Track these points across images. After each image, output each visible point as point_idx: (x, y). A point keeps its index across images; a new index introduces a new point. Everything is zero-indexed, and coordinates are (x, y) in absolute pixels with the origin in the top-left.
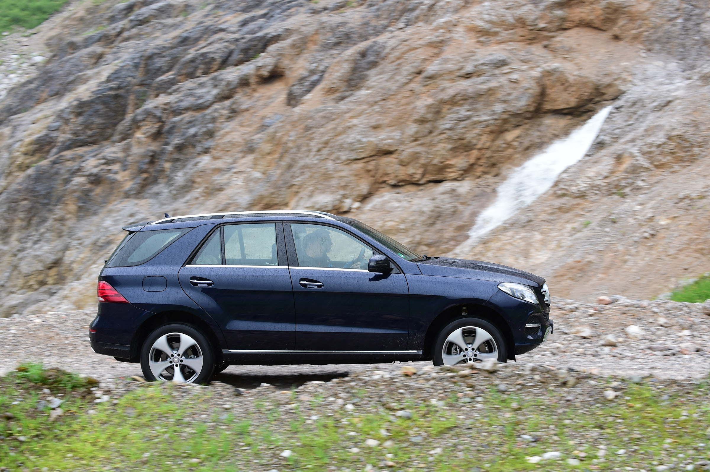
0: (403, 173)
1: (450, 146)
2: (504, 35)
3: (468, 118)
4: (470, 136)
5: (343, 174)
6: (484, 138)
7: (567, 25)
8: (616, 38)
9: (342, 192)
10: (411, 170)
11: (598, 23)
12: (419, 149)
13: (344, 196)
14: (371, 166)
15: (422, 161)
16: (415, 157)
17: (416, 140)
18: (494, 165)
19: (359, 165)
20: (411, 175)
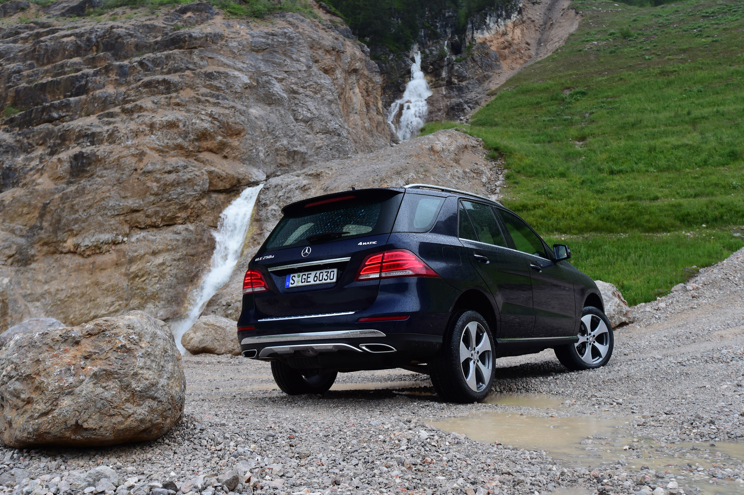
0: (148, 221)
1: (177, 207)
2: (172, 153)
3: (183, 193)
4: (188, 201)
5: (112, 223)
6: (194, 203)
7: (201, 150)
8: (225, 157)
9: (115, 232)
10: (154, 220)
11: (215, 150)
12: (158, 209)
13: (117, 235)
14: (128, 218)
15: (161, 215)
16: (156, 213)
17: (154, 204)
18: (198, 216)
19: (122, 218)
20: (155, 223)
